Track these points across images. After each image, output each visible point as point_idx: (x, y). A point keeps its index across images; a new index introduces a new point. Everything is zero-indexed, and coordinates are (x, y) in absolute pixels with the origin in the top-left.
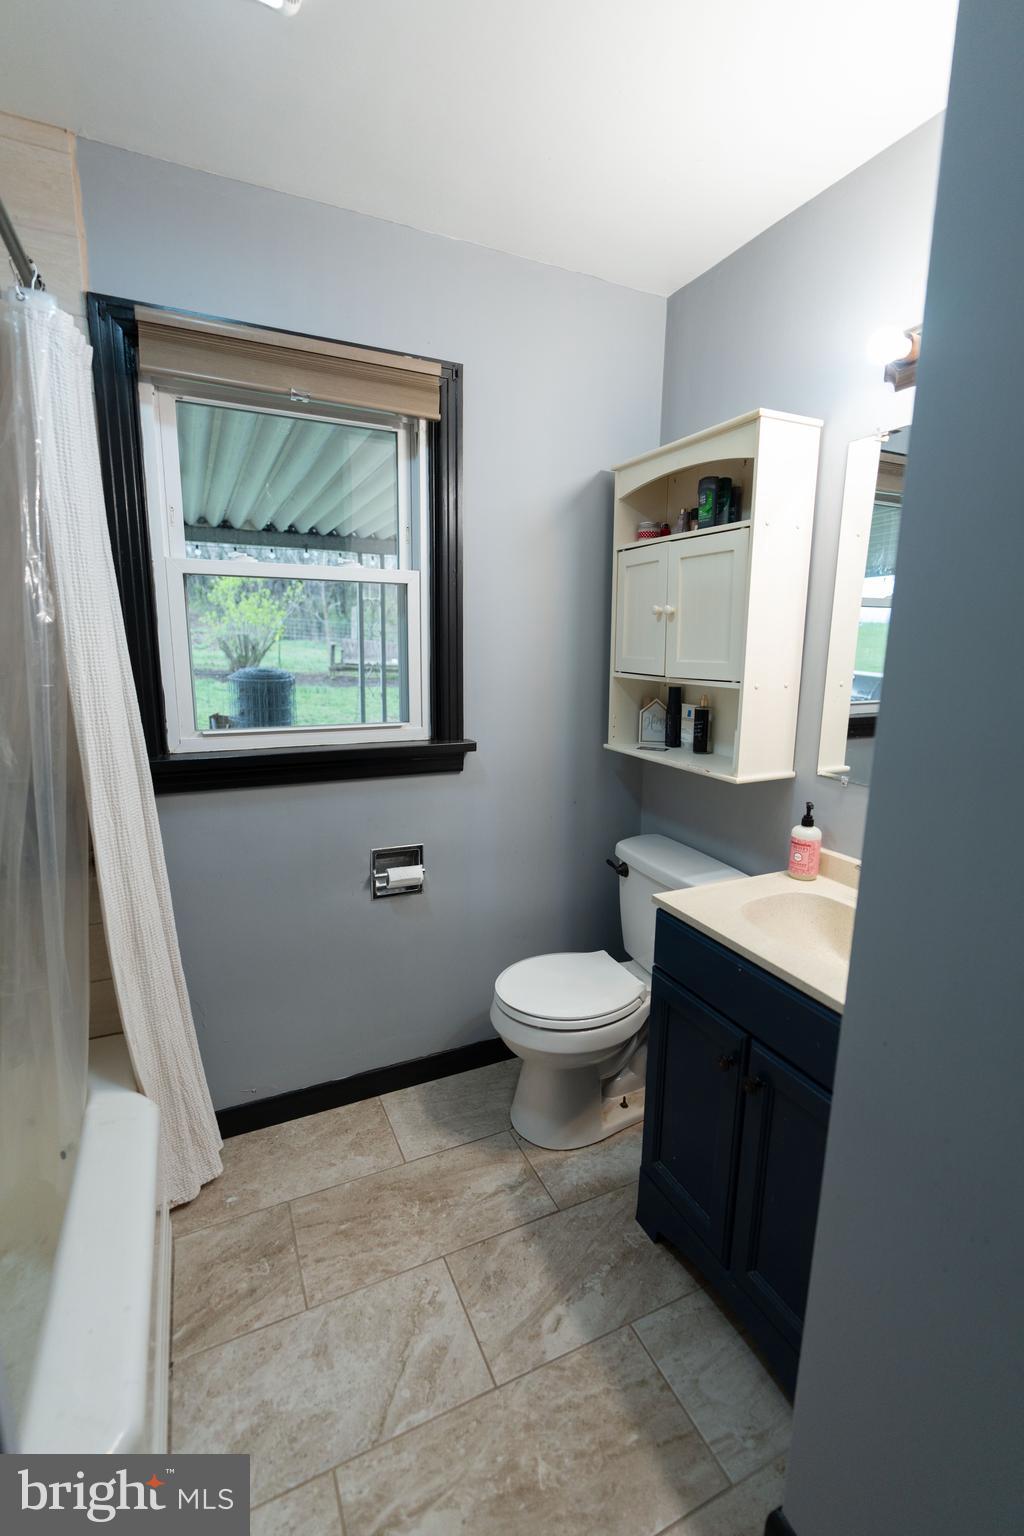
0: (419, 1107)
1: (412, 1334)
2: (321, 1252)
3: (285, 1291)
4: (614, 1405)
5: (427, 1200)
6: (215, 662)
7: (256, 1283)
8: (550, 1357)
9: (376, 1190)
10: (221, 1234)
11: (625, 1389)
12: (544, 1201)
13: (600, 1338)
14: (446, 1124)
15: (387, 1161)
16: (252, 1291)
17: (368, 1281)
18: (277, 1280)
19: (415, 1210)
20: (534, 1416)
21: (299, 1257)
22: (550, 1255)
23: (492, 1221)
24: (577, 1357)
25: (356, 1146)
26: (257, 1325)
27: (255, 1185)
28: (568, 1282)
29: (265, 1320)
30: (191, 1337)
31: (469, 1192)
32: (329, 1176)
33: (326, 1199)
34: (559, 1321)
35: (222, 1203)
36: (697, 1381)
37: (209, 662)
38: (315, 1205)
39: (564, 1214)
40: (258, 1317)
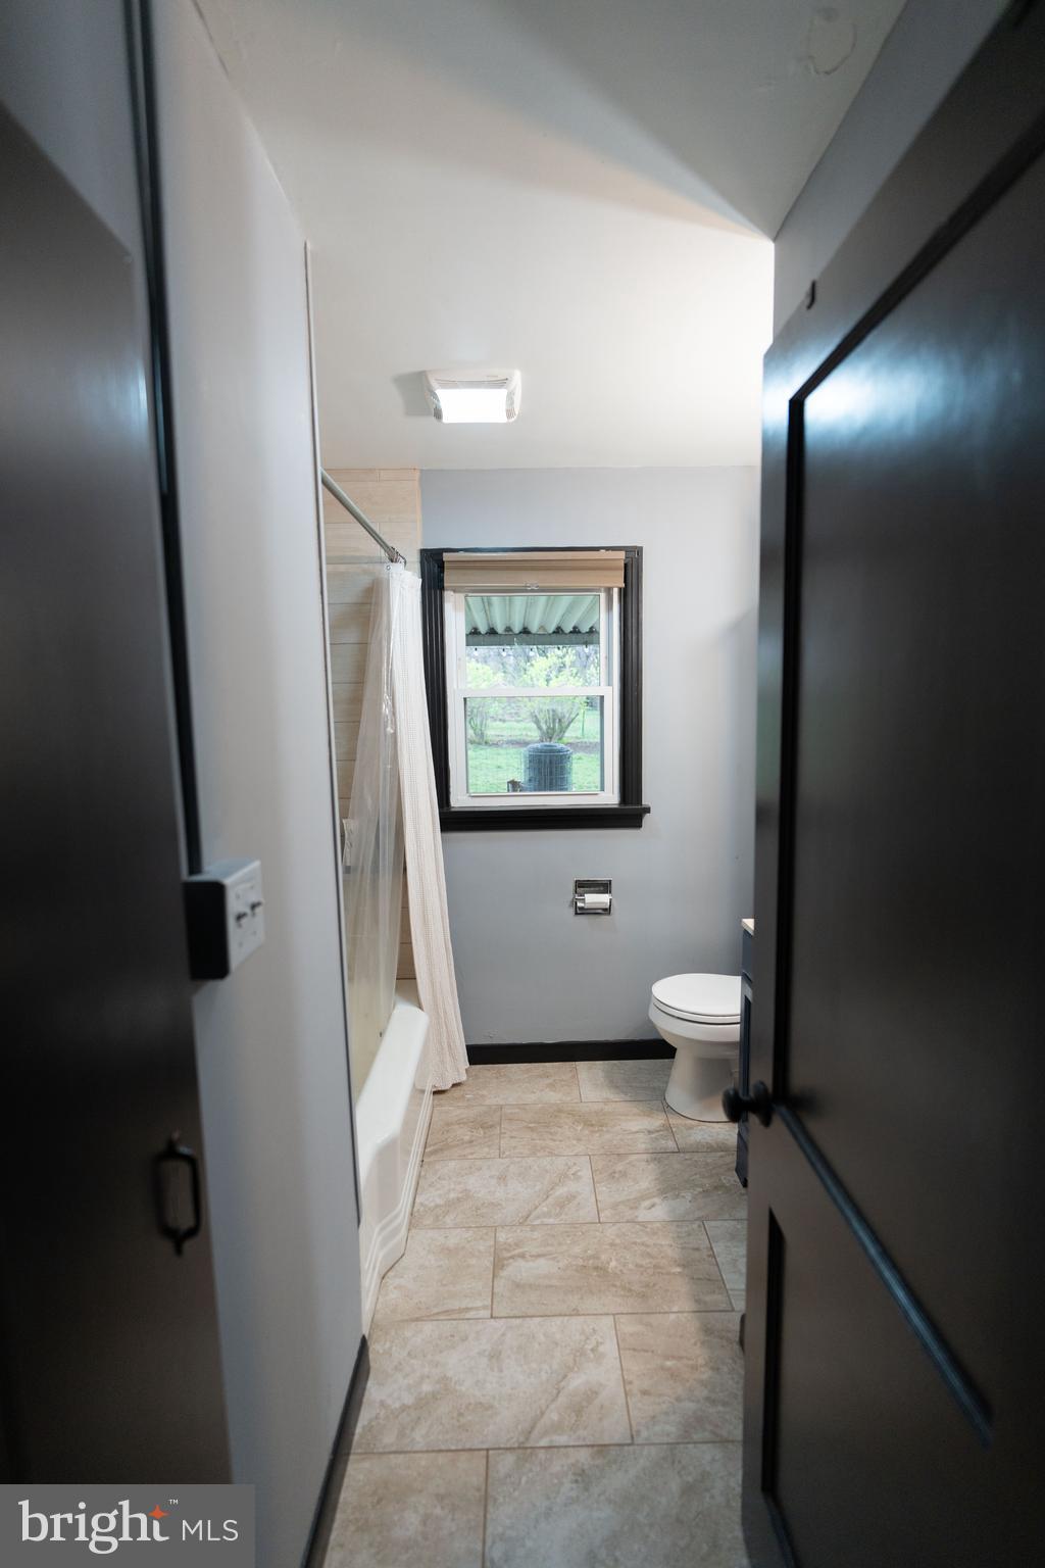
0: (601, 1074)
1: (557, 1185)
2: (514, 1134)
3: (489, 1146)
4: (673, 1253)
5: (588, 1124)
6: (529, 733)
7: (474, 1138)
8: (640, 1219)
9: (559, 1111)
10: (458, 1112)
11: (683, 1248)
12: (671, 1145)
13: (679, 1221)
14: (617, 1087)
15: (569, 1099)
16: (471, 1142)
17: (538, 1155)
18: (486, 1140)
19: (579, 1128)
20: (618, 1241)
21: (501, 1133)
22: (662, 1173)
23: (629, 1145)
24: (658, 1225)
25: (552, 1086)
26: (470, 1157)
27: (485, 1092)
28: (669, 1188)
29: (474, 1156)
30: (435, 1152)
31: (618, 1127)
32: (530, 1098)
33: (524, 1109)
34: (653, 1206)
35: (463, 1096)
36: (736, 1260)
37: (524, 733)
38: (517, 1110)
39: (682, 1155)
40: (472, 1154)
